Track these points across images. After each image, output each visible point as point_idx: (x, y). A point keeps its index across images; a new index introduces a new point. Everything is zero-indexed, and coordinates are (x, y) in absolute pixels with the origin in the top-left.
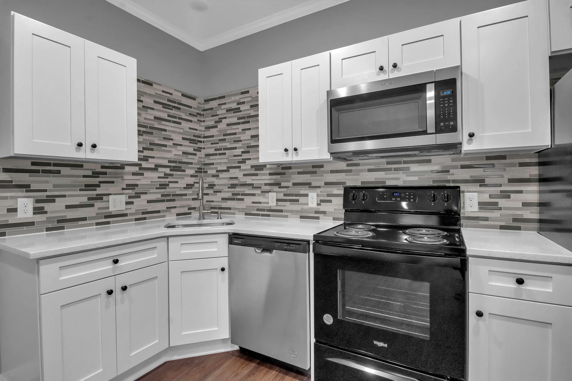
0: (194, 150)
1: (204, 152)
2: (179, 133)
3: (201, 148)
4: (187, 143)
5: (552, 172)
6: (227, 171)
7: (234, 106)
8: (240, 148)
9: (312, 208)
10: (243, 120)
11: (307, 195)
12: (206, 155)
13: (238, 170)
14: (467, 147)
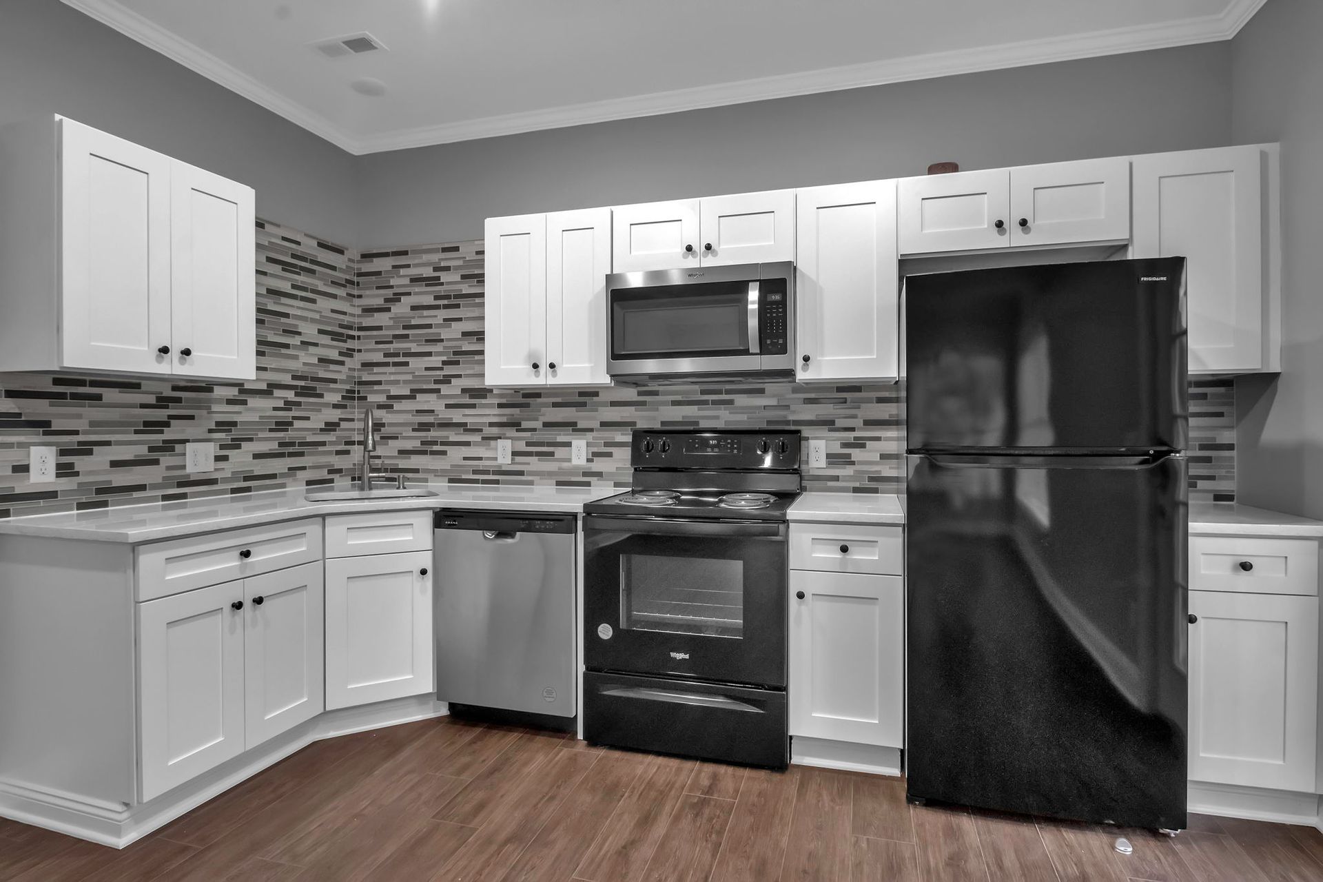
0: (341, 354)
1: (358, 358)
2: (313, 321)
3: (354, 350)
4: (326, 340)
6: (412, 397)
7: (428, 272)
8: (439, 354)
9: (577, 467)
10: (446, 302)
11: (569, 444)
12: (364, 365)
13: (435, 395)
14: (801, 376)
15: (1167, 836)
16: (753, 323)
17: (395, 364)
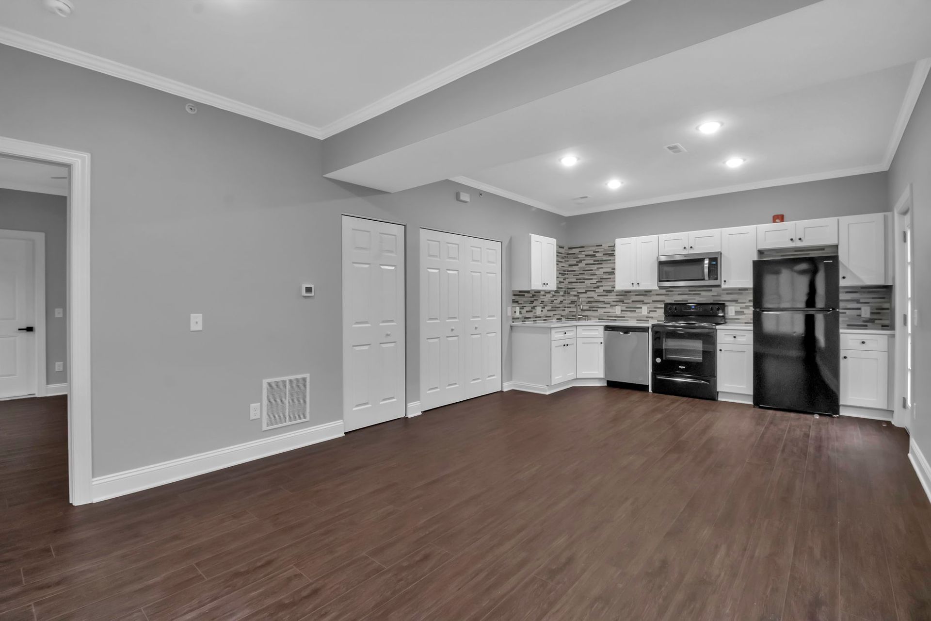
0: (563, 279)
3: (566, 278)
7: (591, 253)
8: (595, 279)
9: (644, 315)
10: (598, 262)
11: (641, 308)
13: (594, 292)
14: (723, 286)
15: (834, 417)
16: (706, 270)
17: (580, 282)
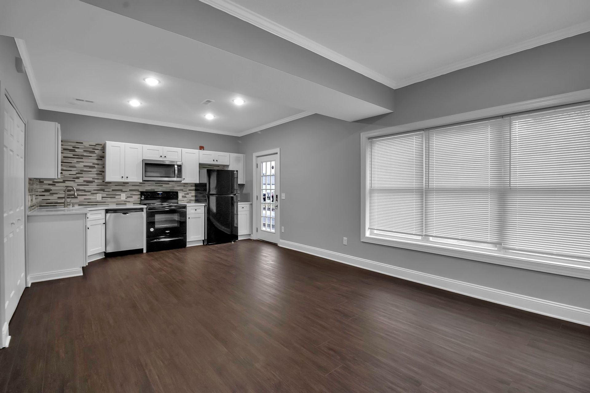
5: (198, 188)
6: (64, 181)
7: (71, 148)
8: (75, 171)
9: (122, 200)
11: (120, 195)
14: (183, 182)
16: (176, 172)
